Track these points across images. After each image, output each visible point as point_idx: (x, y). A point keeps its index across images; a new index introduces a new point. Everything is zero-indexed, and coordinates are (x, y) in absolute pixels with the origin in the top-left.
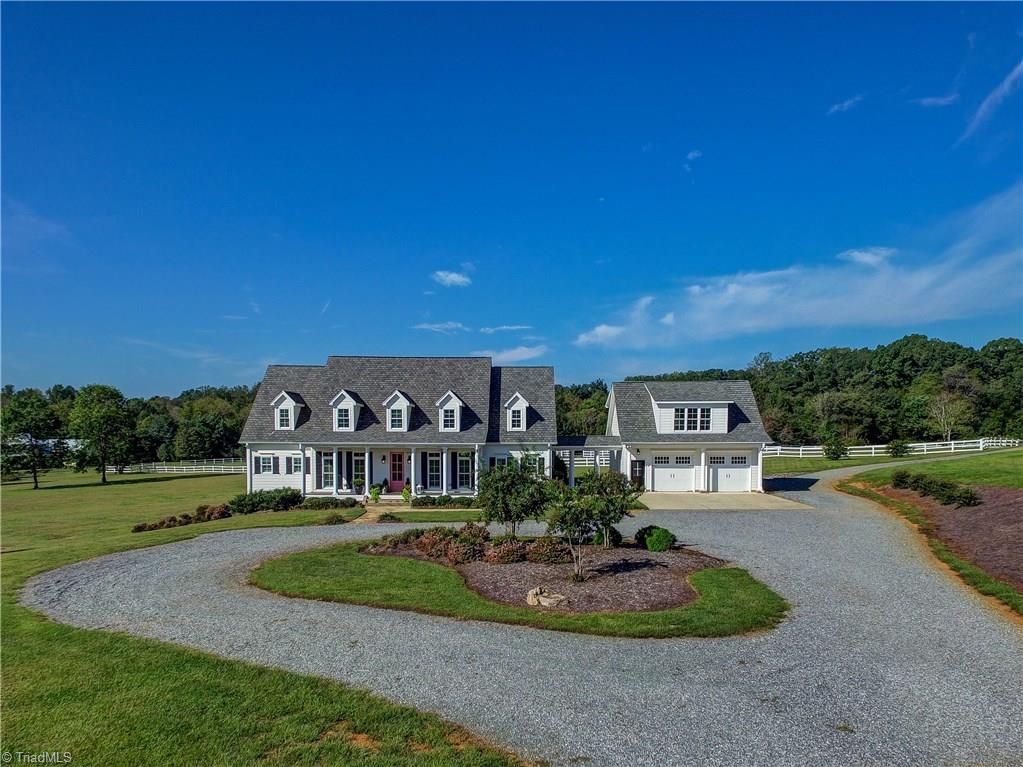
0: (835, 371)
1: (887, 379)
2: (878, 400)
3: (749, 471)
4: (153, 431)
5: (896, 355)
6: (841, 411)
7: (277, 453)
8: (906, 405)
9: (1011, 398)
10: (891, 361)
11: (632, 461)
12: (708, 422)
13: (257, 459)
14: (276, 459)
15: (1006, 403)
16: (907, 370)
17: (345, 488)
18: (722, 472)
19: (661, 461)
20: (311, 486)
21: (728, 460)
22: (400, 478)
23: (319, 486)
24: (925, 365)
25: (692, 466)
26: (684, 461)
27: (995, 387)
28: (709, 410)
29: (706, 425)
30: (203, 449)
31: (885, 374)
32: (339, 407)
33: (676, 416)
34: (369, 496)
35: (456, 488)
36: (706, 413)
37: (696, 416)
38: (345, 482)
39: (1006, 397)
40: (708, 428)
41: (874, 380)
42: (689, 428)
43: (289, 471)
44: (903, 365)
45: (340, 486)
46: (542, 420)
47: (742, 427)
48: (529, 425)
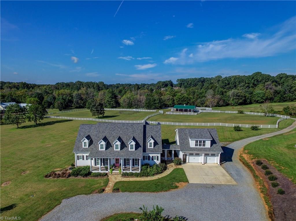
0: (236, 83)
1: (250, 85)
2: (247, 92)
3: (216, 158)
4: (49, 100)
5: (253, 78)
6: (237, 96)
7: (84, 154)
8: (254, 93)
9: (283, 91)
10: (251, 80)
11: (183, 155)
12: (205, 144)
13: (78, 156)
14: (83, 156)
15: (281, 93)
16: (255, 83)
17: (103, 165)
18: (208, 158)
19: (191, 155)
20: (93, 164)
21: (210, 155)
22: (118, 163)
23: (95, 165)
24: (260, 81)
25: (200, 156)
26: (197, 155)
27: (279, 88)
28: (205, 141)
29: (204, 145)
30: (63, 107)
31: (249, 84)
32: (101, 144)
33: (196, 143)
34: (110, 171)
35: (134, 166)
36: (204, 142)
37: (201, 143)
38: (103, 164)
39: (282, 91)
40: (205, 146)
41: (246, 85)
42: (199, 146)
43: (87, 159)
44: (255, 81)
45: (101, 165)
46: (158, 144)
47: (214, 145)
48: (154, 146)
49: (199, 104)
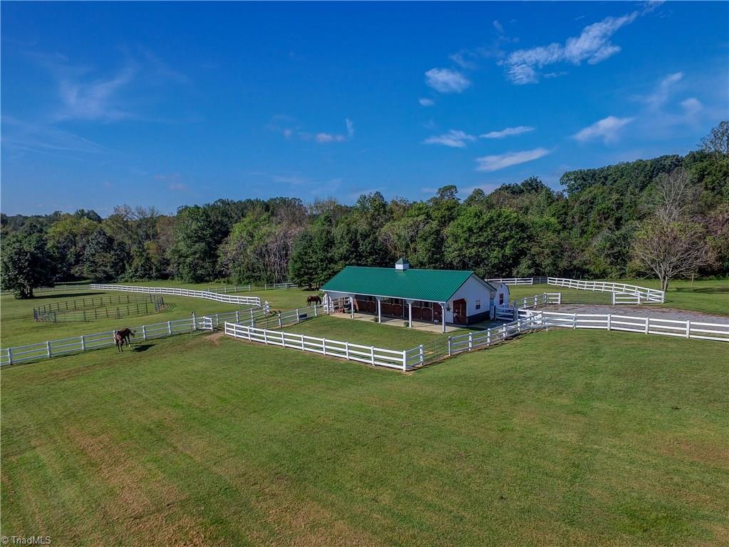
49: (603, 262)
